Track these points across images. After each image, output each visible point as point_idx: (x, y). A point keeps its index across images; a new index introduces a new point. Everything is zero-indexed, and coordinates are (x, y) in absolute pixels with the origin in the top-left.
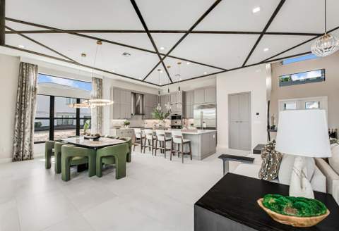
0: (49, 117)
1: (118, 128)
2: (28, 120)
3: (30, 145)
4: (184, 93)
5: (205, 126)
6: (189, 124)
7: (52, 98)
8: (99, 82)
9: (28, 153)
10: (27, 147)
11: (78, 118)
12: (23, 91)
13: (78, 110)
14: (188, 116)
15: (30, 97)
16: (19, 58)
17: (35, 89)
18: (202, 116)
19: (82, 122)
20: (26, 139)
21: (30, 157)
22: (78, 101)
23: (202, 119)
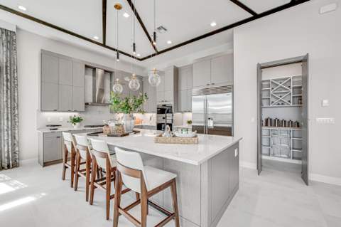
4: (177, 71)
5: (211, 124)
6: (185, 122)
14: (183, 108)
18: (206, 109)
23: (206, 114)
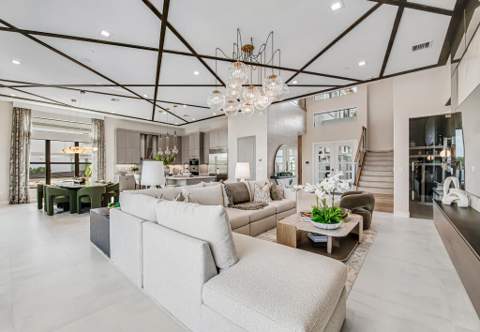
0: (44, 161)
1: (123, 174)
2: (23, 164)
3: (26, 189)
7: (48, 142)
8: (100, 124)
9: (24, 197)
10: (22, 191)
11: (77, 163)
12: (17, 135)
13: (77, 156)
15: (24, 142)
16: (12, 103)
17: (29, 134)
19: (81, 168)
20: (21, 184)
21: (26, 201)
22: (77, 144)
